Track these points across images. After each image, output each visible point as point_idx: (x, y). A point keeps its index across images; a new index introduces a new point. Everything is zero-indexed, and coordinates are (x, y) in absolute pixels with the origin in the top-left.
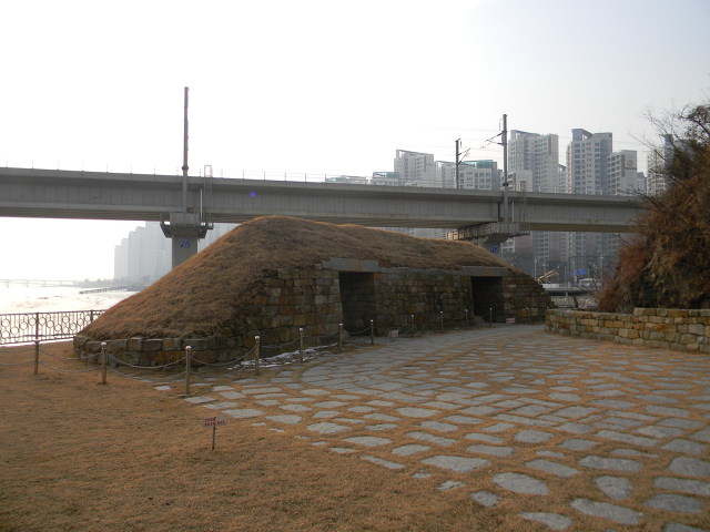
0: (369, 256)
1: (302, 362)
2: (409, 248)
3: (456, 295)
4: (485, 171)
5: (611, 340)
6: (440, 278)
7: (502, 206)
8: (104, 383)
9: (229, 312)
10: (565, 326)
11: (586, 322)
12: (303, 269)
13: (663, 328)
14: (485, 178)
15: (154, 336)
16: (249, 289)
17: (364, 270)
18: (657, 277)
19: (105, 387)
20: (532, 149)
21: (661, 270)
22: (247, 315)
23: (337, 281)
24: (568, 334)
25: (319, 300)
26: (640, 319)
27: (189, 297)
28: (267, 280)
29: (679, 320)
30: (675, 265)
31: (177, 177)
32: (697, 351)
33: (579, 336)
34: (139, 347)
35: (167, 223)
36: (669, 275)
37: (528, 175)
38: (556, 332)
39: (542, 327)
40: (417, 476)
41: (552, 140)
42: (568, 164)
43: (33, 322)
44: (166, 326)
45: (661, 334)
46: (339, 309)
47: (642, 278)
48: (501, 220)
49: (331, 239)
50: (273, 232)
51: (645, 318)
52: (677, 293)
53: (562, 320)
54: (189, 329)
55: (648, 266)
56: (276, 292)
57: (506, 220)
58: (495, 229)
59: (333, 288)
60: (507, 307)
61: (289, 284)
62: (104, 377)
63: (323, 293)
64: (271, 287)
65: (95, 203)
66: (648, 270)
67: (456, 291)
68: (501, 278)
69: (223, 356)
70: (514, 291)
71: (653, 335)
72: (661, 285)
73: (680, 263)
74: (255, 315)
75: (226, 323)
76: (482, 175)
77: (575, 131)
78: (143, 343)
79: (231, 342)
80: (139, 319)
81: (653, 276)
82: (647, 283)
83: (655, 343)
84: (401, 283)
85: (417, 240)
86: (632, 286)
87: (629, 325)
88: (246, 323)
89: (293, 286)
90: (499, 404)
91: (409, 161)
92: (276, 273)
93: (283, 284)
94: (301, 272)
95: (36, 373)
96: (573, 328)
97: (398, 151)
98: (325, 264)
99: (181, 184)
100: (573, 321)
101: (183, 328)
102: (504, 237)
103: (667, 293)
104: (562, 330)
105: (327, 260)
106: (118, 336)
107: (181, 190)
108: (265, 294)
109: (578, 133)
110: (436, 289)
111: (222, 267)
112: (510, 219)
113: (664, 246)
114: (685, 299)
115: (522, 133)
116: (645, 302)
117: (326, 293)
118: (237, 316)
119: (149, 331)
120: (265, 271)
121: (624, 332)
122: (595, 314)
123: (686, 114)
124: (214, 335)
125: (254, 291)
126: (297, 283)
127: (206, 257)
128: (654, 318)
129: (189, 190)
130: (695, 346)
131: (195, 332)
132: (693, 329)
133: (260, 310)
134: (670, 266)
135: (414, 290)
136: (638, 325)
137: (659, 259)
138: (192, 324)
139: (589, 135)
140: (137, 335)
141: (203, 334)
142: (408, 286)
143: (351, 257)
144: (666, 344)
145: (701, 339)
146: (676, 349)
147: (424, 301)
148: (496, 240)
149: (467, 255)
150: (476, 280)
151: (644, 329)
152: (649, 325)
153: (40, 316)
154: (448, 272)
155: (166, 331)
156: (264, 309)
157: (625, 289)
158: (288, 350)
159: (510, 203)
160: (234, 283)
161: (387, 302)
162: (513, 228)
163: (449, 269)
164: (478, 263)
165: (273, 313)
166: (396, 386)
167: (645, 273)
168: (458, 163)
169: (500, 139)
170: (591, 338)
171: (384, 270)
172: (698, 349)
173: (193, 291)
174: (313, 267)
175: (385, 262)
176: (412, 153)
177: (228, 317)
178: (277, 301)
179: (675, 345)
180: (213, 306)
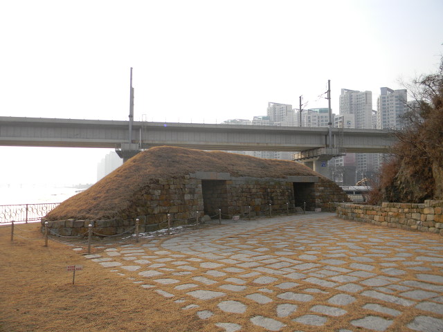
0: (224, 170)
1: (169, 234)
2: (253, 165)
3: (283, 194)
4: (324, 115)
5: (370, 223)
6: (273, 183)
7: (328, 137)
8: (46, 246)
9: (126, 205)
10: (345, 214)
11: (356, 211)
12: (176, 178)
13: (398, 215)
14: (324, 119)
15: (80, 219)
16: (140, 191)
17: (220, 178)
18: (401, 183)
19: (45, 248)
20: (354, 101)
21: (403, 178)
22: (138, 206)
23: (200, 185)
24: (347, 219)
25: (187, 197)
26: (385, 209)
27: (104, 196)
28: (152, 185)
29: (406, 210)
30: (411, 176)
31: (126, 121)
32: (416, 230)
33: (352, 220)
34: (71, 225)
35: (120, 150)
36: (408, 182)
37: (352, 118)
38: (341, 218)
39: (334, 214)
40: (177, 301)
41: (368, 95)
42: (378, 110)
43: (24, 210)
44: (88, 213)
45: (397, 219)
46: (201, 202)
47: (392, 183)
48: (327, 146)
49: (199, 160)
50: (160, 156)
51: (388, 209)
52: (412, 193)
53: (344, 210)
54: (101, 214)
55: (396, 176)
56: (158, 192)
57: (331, 146)
58: (323, 151)
59: (197, 190)
60: (318, 201)
61: (166, 187)
62: (46, 242)
63: (190, 193)
64: (154, 189)
65: (77, 138)
66: (396, 179)
67: (283, 191)
68: (313, 183)
69: (120, 231)
70: (323, 191)
71: (393, 219)
72: (403, 188)
73: (415, 174)
74: (143, 206)
75: (124, 211)
76: (322, 117)
77: (383, 89)
78: (74, 222)
79: (126, 222)
80: (74, 208)
81: (399, 182)
82: (396, 187)
83: (394, 225)
84: (245, 186)
85: (260, 159)
86: (387, 189)
87: (380, 213)
88: (136, 211)
89: (169, 188)
90: (263, 261)
91: (277, 109)
92: (158, 181)
93: (162, 188)
94: (175, 180)
95: (12, 239)
96: (349, 215)
97: (269, 103)
98: (192, 175)
99: (128, 126)
100: (349, 211)
101: (97, 214)
102: (330, 157)
103: (406, 193)
104: (344, 216)
105: (193, 172)
106: (61, 218)
107: (128, 129)
108: (150, 193)
109: (384, 90)
110: (269, 190)
111: (126, 177)
112: (333, 146)
113: (406, 163)
114: (416, 197)
115: (348, 90)
116: (394, 199)
117: (192, 192)
118: (131, 207)
119: (78, 215)
120: (151, 179)
121: (377, 218)
122: (362, 206)
123: (421, 80)
124: (115, 218)
125: (143, 192)
126: (172, 187)
127: (118, 171)
128: (393, 209)
129: (133, 129)
130: (415, 227)
131: (104, 217)
132: (414, 216)
133: (146, 203)
134: (408, 176)
135: (254, 191)
136: (384, 214)
137: (402, 172)
138: (103, 211)
139: (392, 91)
140: (72, 217)
141: (108, 218)
142: (250, 188)
143: (210, 171)
144: (399, 226)
145: (418, 222)
146: (404, 229)
147: (261, 197)
148: (324, 159)
149: (291, 169)
150: (296, 184)
151: (387, 215)
152: (390, 213)
153: (29, 206)
154: (277, 179)
155: (87, 215)
156: (149, 203)
157: (383, 190)
158: (164, 227)
159: (333, 135)
160: (131, 187)
161: (236, 198)
162: (335, 151)
163: (278, 177)
164: (299, 174)
165: (155, 205)
166: (212, 249)
167: (394, 180)
168: (301, 110)
169: (326, 95)
170: (359, 221)
171: (233, 178)
172: (417, 229)
173: (107, 192)
174: (183, 177)
175: (234, 174)
176: (278, 105)
177: (125, 207)
178: (158, 197)
179: (404, 226)
180: (116, 201)
